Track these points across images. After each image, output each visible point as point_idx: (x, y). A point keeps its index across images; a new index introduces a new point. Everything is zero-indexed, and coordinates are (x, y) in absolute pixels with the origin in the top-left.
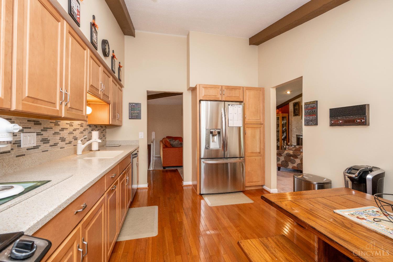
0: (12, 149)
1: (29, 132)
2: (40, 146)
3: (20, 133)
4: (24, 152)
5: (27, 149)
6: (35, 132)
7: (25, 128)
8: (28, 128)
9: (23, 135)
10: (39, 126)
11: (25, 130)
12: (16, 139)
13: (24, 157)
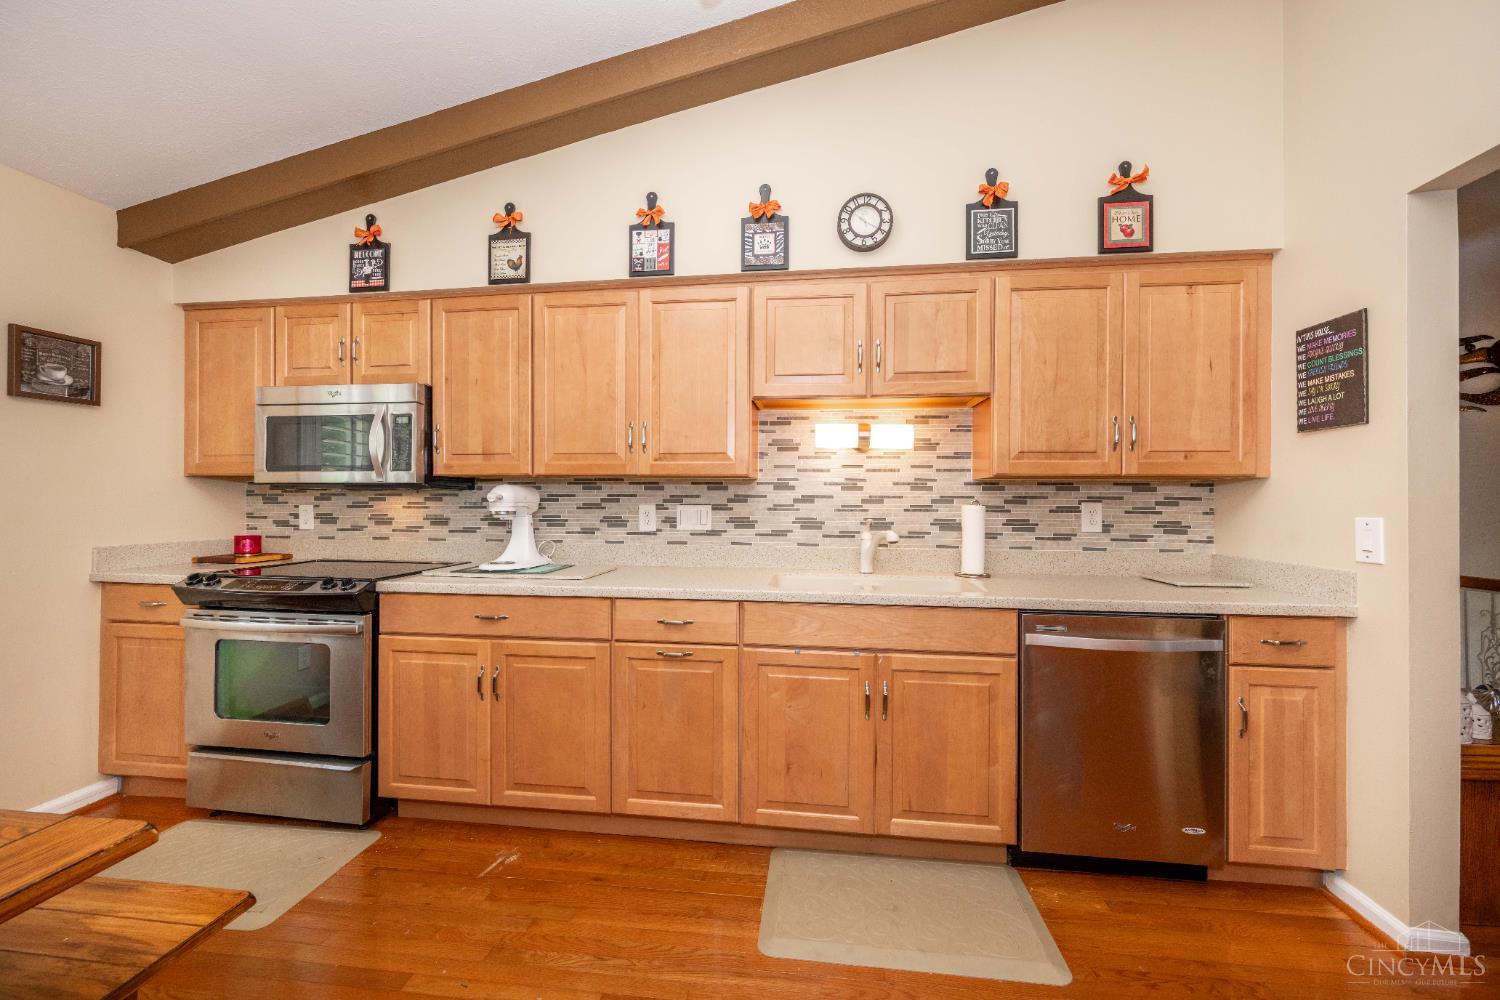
0: (658, 530)
1: (694, 503)
2: (724, 532)
3: (675, 506)
4: (684, 537)
5: (693, 534)
6: (708, 504)
7: (687, 496)
8: (692, 496)
9: (679, 508)
10: (721, 492)
11: (685, 500)
12: (665, 514)
13: (683, 546)
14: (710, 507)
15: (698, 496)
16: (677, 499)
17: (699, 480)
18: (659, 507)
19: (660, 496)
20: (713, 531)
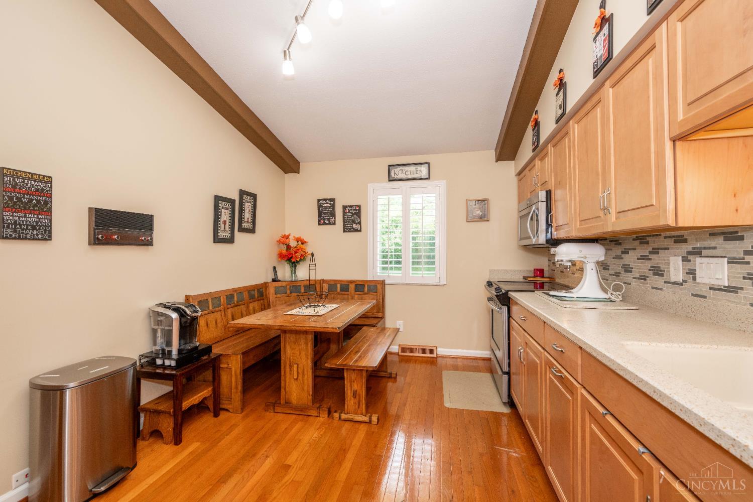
0: (684, 281)
1: (712, 255)
2: (742, 289)
3: (695, 258)
4: (704, 291)
5: (711, 289)
6: (725, 257)
7: (705, 248)
8: (710, 248)
9: (698, 260)
10: (737, 243)
11: (704, 252)
12: (689, 266)
13: (702, 299)
14: (726, 259)
15: (715, 248)
16: (697, 252)
17: (716, 230)
18: (685, 260)
19: (685, 248)
20: (729, 287)
